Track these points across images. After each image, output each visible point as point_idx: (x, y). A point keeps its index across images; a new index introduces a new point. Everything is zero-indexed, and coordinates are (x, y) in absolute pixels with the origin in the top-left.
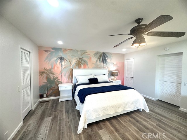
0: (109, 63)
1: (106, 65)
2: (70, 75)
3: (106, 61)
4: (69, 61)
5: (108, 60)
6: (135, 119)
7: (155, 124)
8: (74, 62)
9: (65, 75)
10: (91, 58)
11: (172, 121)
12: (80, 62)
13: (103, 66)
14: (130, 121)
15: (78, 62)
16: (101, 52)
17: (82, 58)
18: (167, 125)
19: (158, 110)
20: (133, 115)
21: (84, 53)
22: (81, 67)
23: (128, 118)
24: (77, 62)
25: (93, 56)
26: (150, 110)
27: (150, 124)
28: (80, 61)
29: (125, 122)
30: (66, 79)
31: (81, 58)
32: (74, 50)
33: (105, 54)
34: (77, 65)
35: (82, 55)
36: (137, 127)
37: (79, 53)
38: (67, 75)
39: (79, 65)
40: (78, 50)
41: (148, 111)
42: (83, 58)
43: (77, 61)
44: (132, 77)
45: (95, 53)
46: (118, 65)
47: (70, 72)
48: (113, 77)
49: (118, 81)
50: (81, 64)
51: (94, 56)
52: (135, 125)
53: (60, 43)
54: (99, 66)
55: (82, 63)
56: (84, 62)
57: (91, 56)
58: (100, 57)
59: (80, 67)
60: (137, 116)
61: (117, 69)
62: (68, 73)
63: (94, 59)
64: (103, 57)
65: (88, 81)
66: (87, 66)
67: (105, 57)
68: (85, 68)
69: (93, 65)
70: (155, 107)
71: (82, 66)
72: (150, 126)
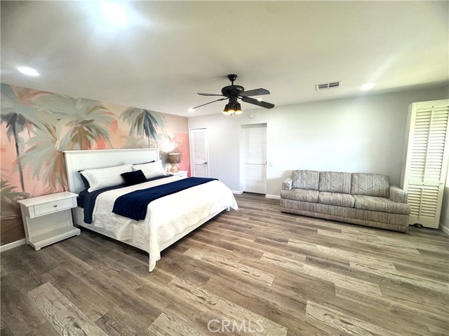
0: (160, 135)
1: (153, 139)
2: (55, 170)
3: (152, 130)
4: (45, 129)
5: (158, 129)
6: (225, 222)
7: (247, 219)
8: (64, 131)
9: (37, 173)
10: (115, 122)
11: (262, 210)
12: (86, 132)
13: (147, 142)
14: (220, 227)
15: (80, 131)
16: (139, 110)
17: (91, 121)
18: (258, 215)
19: (247, 204)
20: (221, 219)
21: (96, 108)
22: (90, 147)
23: (216, 224)
24: (74, 131)
25: (122, 117)
26: (239, 207)
27: (244, 221)
28: (86, 129)
29: (214, 229)
30: (41, 183)
31: (85, 122)
32: (61, 96)
33: (150, 116)
34: (76, 141)
35: (89, 112)
36: (231, 229)
37: (80, 106)
38: (45, 171)
39: (84, 141)
40: (76, 98)
41: (236, 208)
42: (94, 122)
43: (76, 129)
44: (206, 163)
45: (125, 109)
46: (178, 141)
47: (56, 162)
48: (169, 166)
49: (180, 172)
50: (89, 137)
51: (124, 119)
52: (227, 228)
53: (28, 72)
54: (139, 143)
55: (91, 136)
56: (98, 131)
57: (117, 119)
58: (139, 120)
59: (86, 146)
60: (226, 218)
61: (177, 149)
62: (48, 164)
63: (125, 126)
64: (146, 122)
65: (120, 180)
66: (107, 143)
67: (150, 123)
68: (101, 147)
69: (124, 140)
70: (242, 202)
71: (94, 143)
72: (243, 223)
